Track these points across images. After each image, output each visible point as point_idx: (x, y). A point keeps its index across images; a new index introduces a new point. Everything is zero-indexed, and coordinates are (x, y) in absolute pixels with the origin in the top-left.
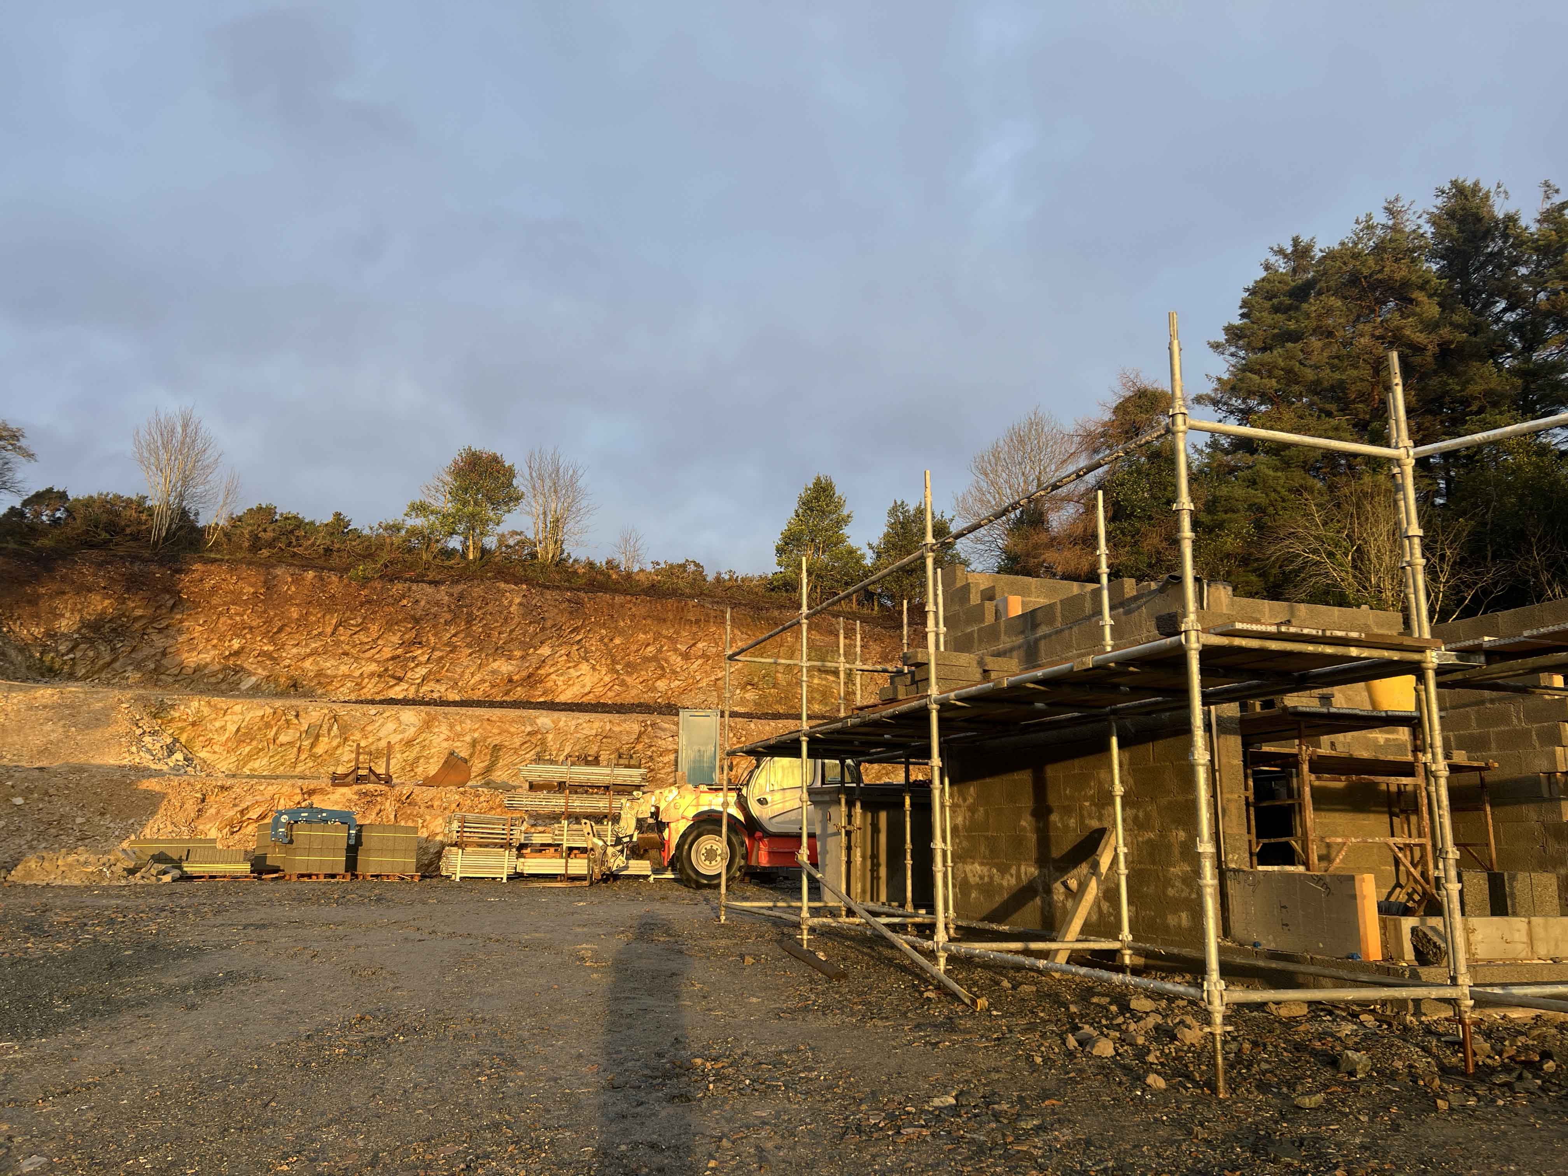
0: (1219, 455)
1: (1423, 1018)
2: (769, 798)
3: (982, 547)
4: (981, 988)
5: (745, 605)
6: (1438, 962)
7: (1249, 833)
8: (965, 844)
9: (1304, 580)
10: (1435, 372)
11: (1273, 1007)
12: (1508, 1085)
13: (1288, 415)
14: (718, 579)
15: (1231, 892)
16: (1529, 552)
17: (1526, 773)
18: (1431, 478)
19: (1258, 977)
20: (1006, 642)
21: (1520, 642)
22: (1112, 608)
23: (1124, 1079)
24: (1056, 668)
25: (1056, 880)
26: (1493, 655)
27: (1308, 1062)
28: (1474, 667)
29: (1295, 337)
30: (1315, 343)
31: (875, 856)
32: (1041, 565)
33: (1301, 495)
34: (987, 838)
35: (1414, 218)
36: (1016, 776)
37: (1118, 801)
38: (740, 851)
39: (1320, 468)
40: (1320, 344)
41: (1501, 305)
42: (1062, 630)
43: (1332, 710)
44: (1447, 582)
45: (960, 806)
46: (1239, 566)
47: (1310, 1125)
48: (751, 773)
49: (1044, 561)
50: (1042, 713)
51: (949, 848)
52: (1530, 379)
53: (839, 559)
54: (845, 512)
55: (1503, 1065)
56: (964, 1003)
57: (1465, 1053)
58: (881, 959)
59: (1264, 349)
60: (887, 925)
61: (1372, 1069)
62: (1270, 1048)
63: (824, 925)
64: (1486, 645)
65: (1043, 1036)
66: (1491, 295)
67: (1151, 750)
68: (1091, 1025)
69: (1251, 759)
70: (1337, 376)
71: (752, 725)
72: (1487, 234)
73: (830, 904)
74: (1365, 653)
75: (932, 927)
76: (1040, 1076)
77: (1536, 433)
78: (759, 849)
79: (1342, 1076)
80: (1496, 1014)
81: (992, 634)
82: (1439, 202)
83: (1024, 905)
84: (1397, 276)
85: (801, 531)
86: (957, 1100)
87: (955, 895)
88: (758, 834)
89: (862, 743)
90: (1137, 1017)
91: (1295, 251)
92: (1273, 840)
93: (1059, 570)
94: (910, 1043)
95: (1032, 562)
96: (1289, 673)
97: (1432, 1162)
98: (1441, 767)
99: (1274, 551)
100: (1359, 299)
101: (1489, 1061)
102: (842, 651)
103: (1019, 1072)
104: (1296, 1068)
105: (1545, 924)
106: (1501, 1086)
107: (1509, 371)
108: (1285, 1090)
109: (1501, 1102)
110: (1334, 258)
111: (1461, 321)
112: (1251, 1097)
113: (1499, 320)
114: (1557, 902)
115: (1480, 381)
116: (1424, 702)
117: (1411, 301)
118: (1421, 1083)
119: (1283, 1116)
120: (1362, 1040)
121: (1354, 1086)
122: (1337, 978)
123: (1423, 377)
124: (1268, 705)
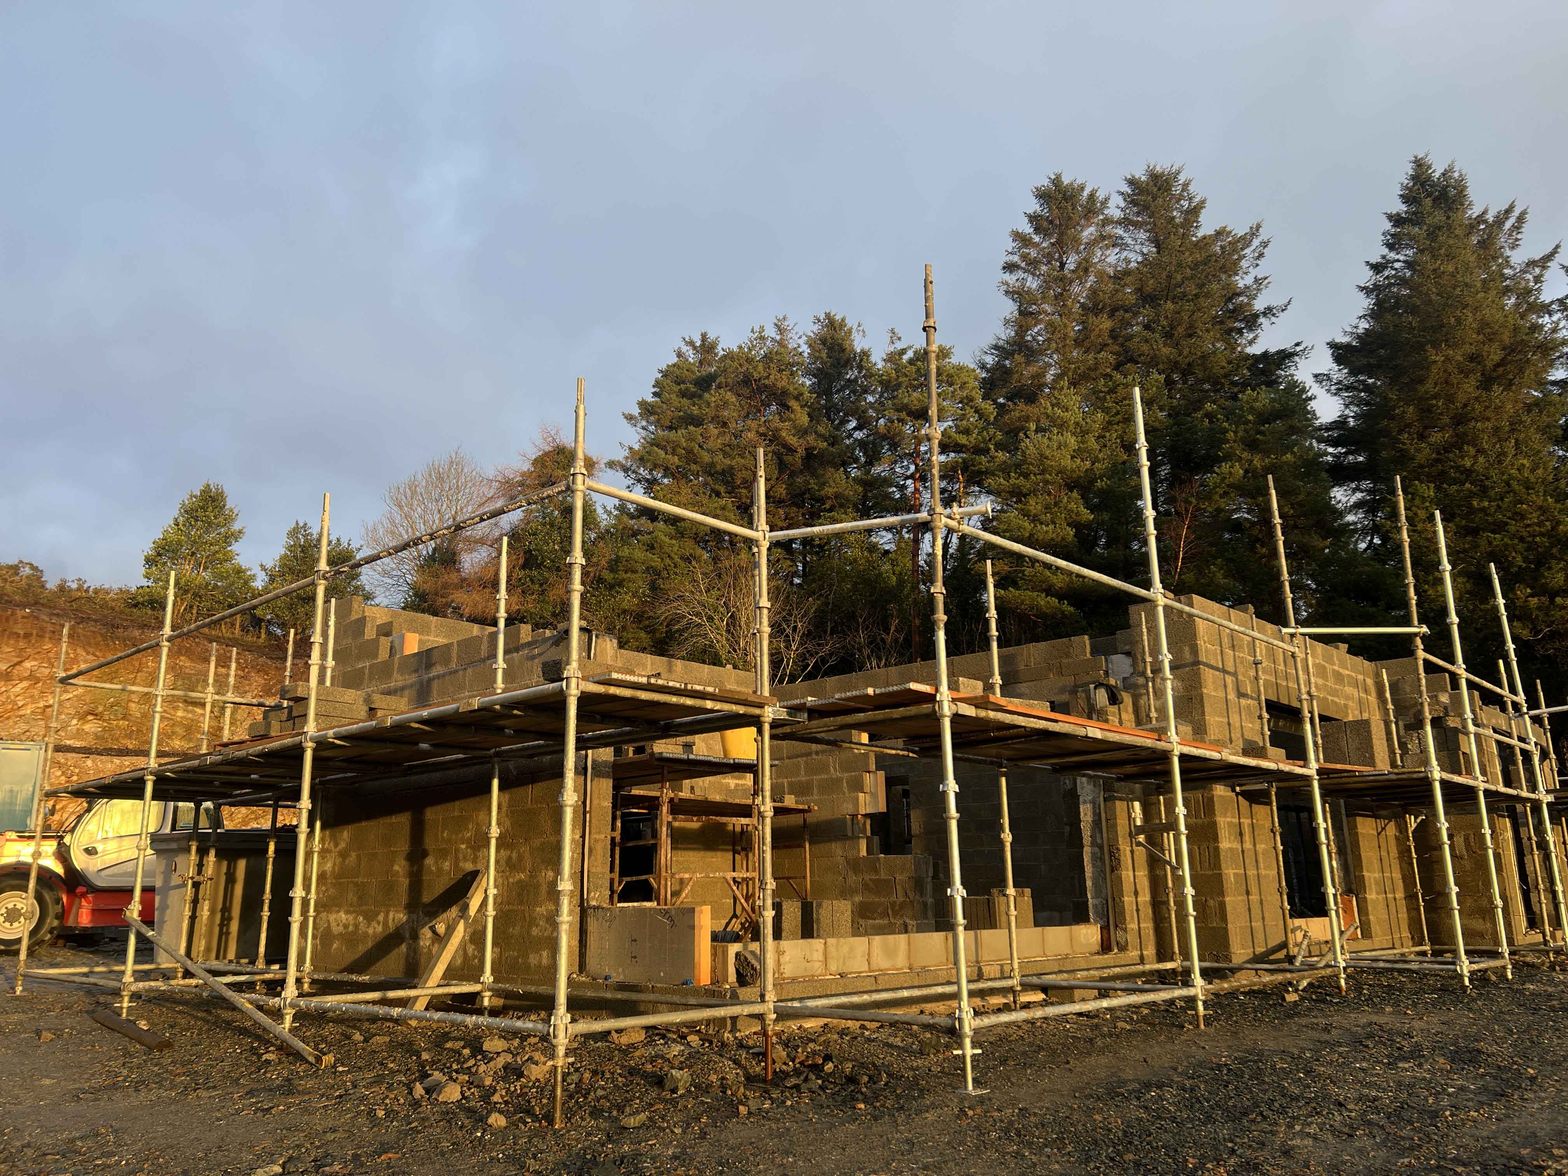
0: (625, 518)
1: (738, 1034)
2: (100, 847)
3: (390, 581)
4: (329, 1044)
5: (96, 621)
6: (754, 983)
7: (612, 870)
8: (332, 891)
9: (686, 639)
10: (801, 472)
11: (615, 1035)
12: (797, 1087)
13: (685, 490)
14: (62, 588)
15: (590, 928)
16: (857, 630)
17: (837, 815)
18: (792, 560)
19: (607, 1008)
20: (398, 680)
21: (833, 703)
22: (506, 652)
23: (467, 1122)
24: (442, 708)
25: (423, 926)
26: (814, 713)
27: (638, 1084)
28: (799, 722)
29: (697, 422)
30: (713, 430)
31: (226, 910)
32: (448, 605)
33: (690, 563)
34: (356, 884)
35: (796, 337)
36: (394, 819)
37: (493, 842)
38: (53, 910)
39: (708, 542)
40: (716, 431)
41: (853, 424)
42: (456, 671)
43: (692, 757)
44: (797, 650)
45: (330, 851)
46: (633, 622)
47: (631, 1143)
48: (80, 818)
49: (452, 601)
50: (426, 754)
51: (313, 896)
52: (868, 488)
53: (222, 578)
54: (236, 526)
55: (795, 1069)
56: (307, 1062)
57: (766, 1062)
58: (217, 1023)
59: (670, 428)
60: (229, 985)
61: (691, 1085)
62: (608, 1075)
63: (151, 990)
64: (808, 704)
65: (390, 1088)
66: (846, 415)
67: (530, 792)
68: (442, 1070)
69: (620, 801)
70: (728, 462)
71: (89, 763)
72: (847, 363)
73: (163, 966)
74: (718, 706)
75: (282, 983)
76: (380, 1131)
77: (869, 531)
78: (80, 907)
79: (666, 1094)
80: (794, 1026)
81: (384, 671)
82: (816, 328)
83: (390, 952)
84: (780, 385)
85: (179, 543)
86: (284, 1168)
87: (314, 946)
88: (81, 889)
89: (224, 784)
90: (488, 1058)
91: (703, 345)
92: (634, 879)
93: (467, 612)
94: (238, 1112)
95: (440, 601)
96: (656, 722)
97: (728, 1163)
98: (768, 809)
99: (663, 611)
100: (749, 398)
101: (784, 1067)
102: (211, 681)
103: (359, 1130)
104: (627, 1091)
105: (837, 944)
106: (791, 1088)
107: (854, 479)
108: (615, 1113)
109: (789, 1103)
110: (732, 359)
111: (823, 431)
112: (584, 1124)
113: (850, 436)
114: (849, 925)
115: (833, 484)
116: (760, 751)
117: (788, 408)
118: (729, 1092)
119: (609, 1139)
120: (687, 1059)
121: (674, 1103)
122: (671, 1004)
123: (792, 475)
124: (639, 750)
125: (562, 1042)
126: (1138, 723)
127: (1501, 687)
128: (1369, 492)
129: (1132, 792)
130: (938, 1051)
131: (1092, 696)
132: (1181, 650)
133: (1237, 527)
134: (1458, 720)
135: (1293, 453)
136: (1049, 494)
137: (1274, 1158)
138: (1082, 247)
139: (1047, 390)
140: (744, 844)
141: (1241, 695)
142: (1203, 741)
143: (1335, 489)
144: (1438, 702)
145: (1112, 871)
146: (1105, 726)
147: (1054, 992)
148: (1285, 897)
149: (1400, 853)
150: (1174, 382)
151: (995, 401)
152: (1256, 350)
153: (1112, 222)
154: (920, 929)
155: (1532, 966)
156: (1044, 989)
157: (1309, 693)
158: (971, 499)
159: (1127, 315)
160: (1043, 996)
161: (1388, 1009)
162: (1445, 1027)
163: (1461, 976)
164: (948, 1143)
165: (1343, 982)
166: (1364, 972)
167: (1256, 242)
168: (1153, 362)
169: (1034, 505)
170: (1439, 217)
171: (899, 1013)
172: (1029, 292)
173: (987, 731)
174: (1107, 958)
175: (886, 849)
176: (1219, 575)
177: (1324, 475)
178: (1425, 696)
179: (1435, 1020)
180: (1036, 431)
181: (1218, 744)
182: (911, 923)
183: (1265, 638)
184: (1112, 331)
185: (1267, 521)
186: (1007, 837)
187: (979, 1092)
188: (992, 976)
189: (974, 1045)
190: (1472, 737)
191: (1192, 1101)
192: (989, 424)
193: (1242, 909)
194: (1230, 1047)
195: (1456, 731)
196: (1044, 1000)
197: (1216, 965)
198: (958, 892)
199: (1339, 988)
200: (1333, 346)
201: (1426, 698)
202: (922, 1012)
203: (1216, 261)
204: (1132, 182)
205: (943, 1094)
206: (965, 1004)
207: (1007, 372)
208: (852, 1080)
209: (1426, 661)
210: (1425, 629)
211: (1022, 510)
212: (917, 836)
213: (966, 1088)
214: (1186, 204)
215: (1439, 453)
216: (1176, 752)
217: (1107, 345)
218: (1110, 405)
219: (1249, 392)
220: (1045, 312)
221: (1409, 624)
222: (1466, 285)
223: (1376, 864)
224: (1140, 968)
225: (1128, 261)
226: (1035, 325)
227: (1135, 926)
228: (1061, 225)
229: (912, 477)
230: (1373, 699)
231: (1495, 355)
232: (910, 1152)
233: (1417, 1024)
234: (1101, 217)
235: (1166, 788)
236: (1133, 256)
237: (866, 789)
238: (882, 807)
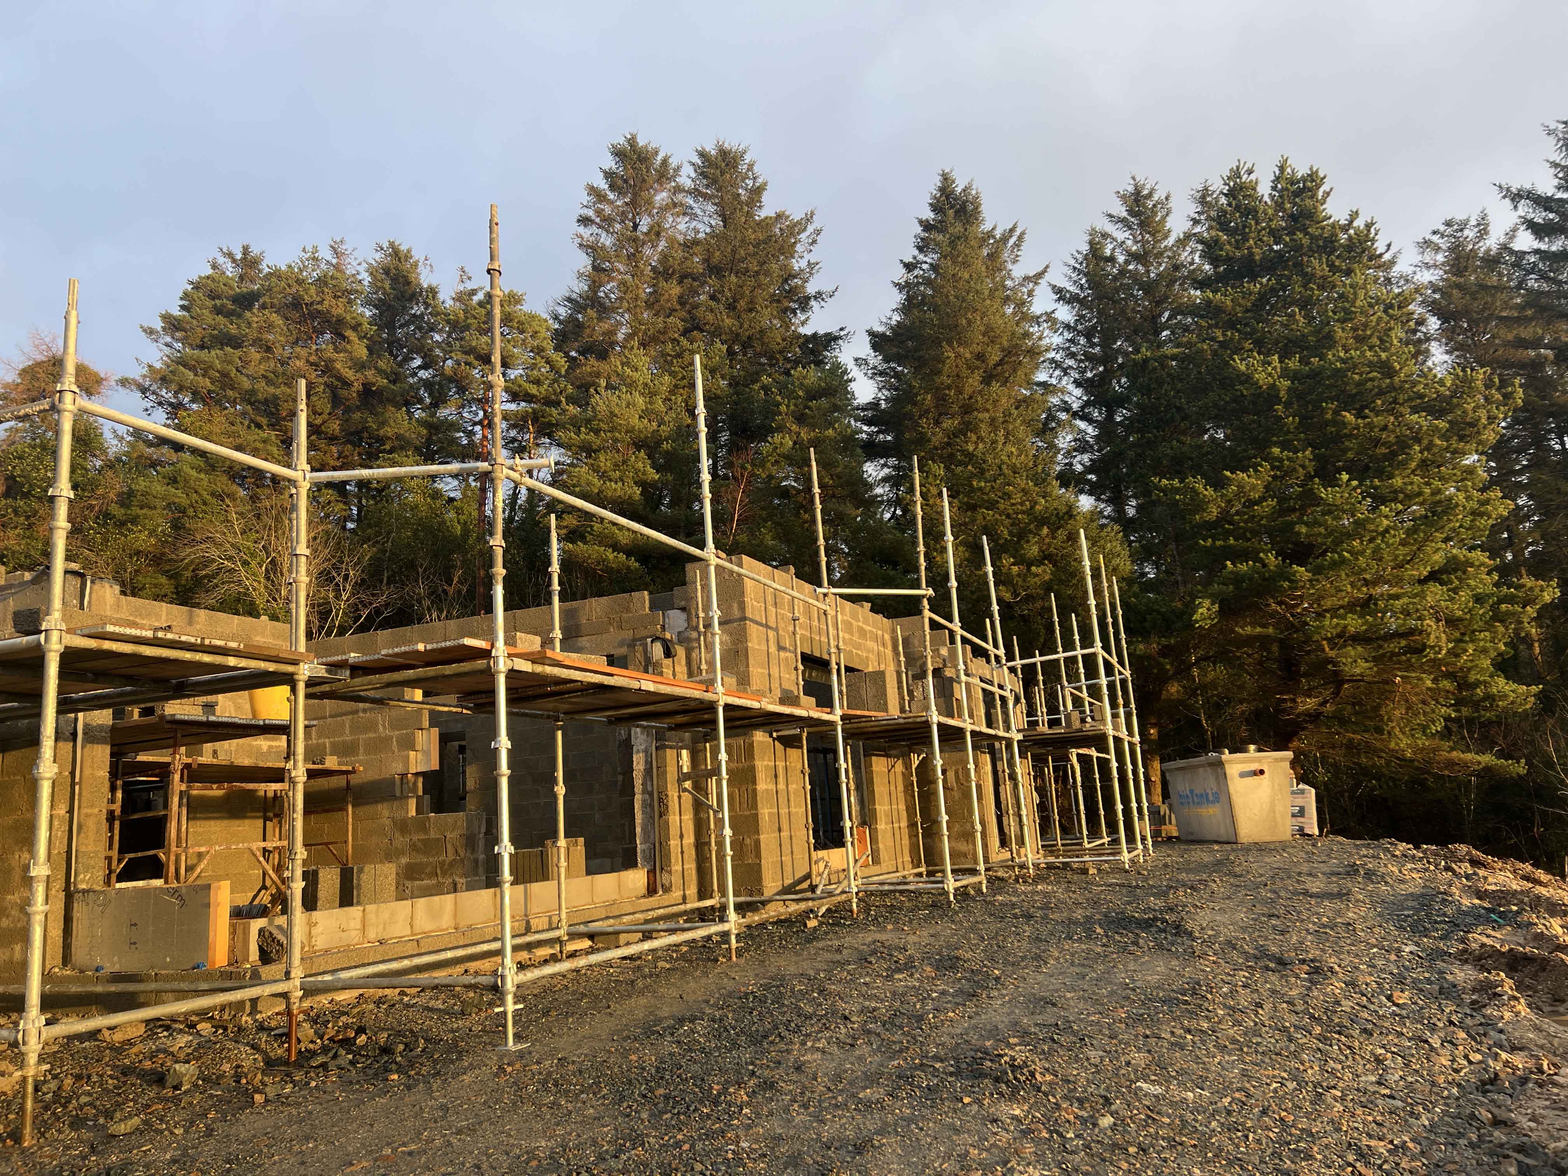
0: (141, 445)
1: (258, 1017)
6: (279, 959)
7: (111, 847)
9: (216, 586)
10: (358, 408)
11: (106, 1033)
12: (324, 1066)
13: (219, 418)
15: (77, 915)
16: (417, 581)
17: (385, 774)
18: (345, 503)
19: (96, 1004)
21: (379, 659)
26: (357, 670)
27: (133, 1085)
28: (340, 680)
29: (235, 342)
30: (255, 354)
33: (223, 500)
35: (354, 263)
39: (245, 477)
40: (258, 356)
41: (418, 362)
43: (212, 718)
44: (348, 600)
46: (150, 565)
47: (121, 1152)
52: (433, 431)
55: (323, 1047)
57: (289, 1043)
59: (202, 347)
61: (198, 1078)
62: (95, 1078)
64: (351, 661)
66: (411, 351)
69: (121, 770)
70: (271, 390)
72: (413, 297)
74: (243, 663)
77: (433, 477)
79: (167, 1092)
80: (324, 1000)
82: (378, 256)
84: (335, 312)
91: (244, 259)
92: (140, 854)
96: (167, 681)
97: (237, 1159)
98: (300, 773)
99: (188, 554)
100: (299, 323)
101: (311, 1046)
104: (119, 1094)
105: (377, 911)
106: (317, 1067)
107: (417, 420)
108: (102, 1121)
109: (313, 1084)
110: (279, 277)
111: (384, 367)
112: (61, 1137)
113: (414, 374)
114: (393, 888)
115: (393, 424)
116: (294, 711)
117: (344, 338)
118: (244, 1081)
119: (93, 1150)
120: (195, 1050)
121: (176, 1101)
122: (179, 991)
123: (348, 410)
124: (147, 712)
125: (33, 1049)
126: (690, 674)
127: (987, 643)
128: (895, 468)
129: (682, 741)
130: (480, 1010)
131: (649, 649)
132: (730, 606)
133: (785, 493)
134: (953, 670)
135: (834, 428)
136: (618, 451)
137: (788, 1074)
138: (655, 211)
139: (618, 348)
140: (277, 810)
141: (781, 648)
142: (745, 691)
143: (868, 464)
144: (939, 655)
145: (661, 816)
146: (658, 679)
147: (601, 938)
148: (811, 832)
149: (905, 787)
150: (735, 353)
151: (567, 354)
152: (807, 330)
153: (684, 191)
154: (470, 887)
155: (1002, 879)
156: (591, 936)
157: (838, 647)
158: (542, 451)
159: (696, 284)
160: (590, 943)
161: (890, 927)
162: (932, 939)
163: (947, 893)
164: (485, 1103)
165: (854, 905)
166: (872, 894)
167: (810, 229)
168: (716, 332)
169: (604, 461)
170: (958, 228)
171: (440, 975)
172: (603, 248)
173: (546, 685)
174: (653, 901)
175: (439, 807)
176: (768, 537)
177: (859, 451)
178: (929, 650)
179: (925, 934)
180: (606, 388)
181: (759, 694)
182: (461, 881)
183: (802, 597)
184: (680, 297)
185: (809, 489)
186: (561, 790)
187: (519, 1047)
188: (540, 928)
189: (517, 999)
190: (963, 685)
191: (719, 1030)
192: (560, 376)
193: (774, 845)
194: (757, 975)
195: (951, 680)
196: (591, 947)
197: (749, 899)
198: (506, 848)
199: (851, 911)
200: (871, 334)
201: (929, 653)
202: (466, 971)
203: (776, 242)
204: (702, 154)
205: (482, 1053)
206: (508, 961)
207: (579, 326)
208: (386, 1050)
209: (931, 619)
210: (931, 592)
211: (592, 465)
212: (472, 792)
213: (506, 1044)
214: (750, 183)
215: (949, 438)
216: (722, 703)
217: (676, 310)
218: (677, 369)
219: (800, 369)
220: (618, 270)
221: (919, 587)
222: (977, 292)
223: (886, 798)
224: (682, 908)
225: (697, 232)
226: (608, 282)
227: (679, 868)
228: (635, 185)
229: (480, 423)
230: (889, 652)
231: (995, 356)
232: (443, 1118)
233: (912, 938)
234: (673, 184)
235: (713, 735)
236: (701, 227)
237: (418, 747)
238: (435, 765)
